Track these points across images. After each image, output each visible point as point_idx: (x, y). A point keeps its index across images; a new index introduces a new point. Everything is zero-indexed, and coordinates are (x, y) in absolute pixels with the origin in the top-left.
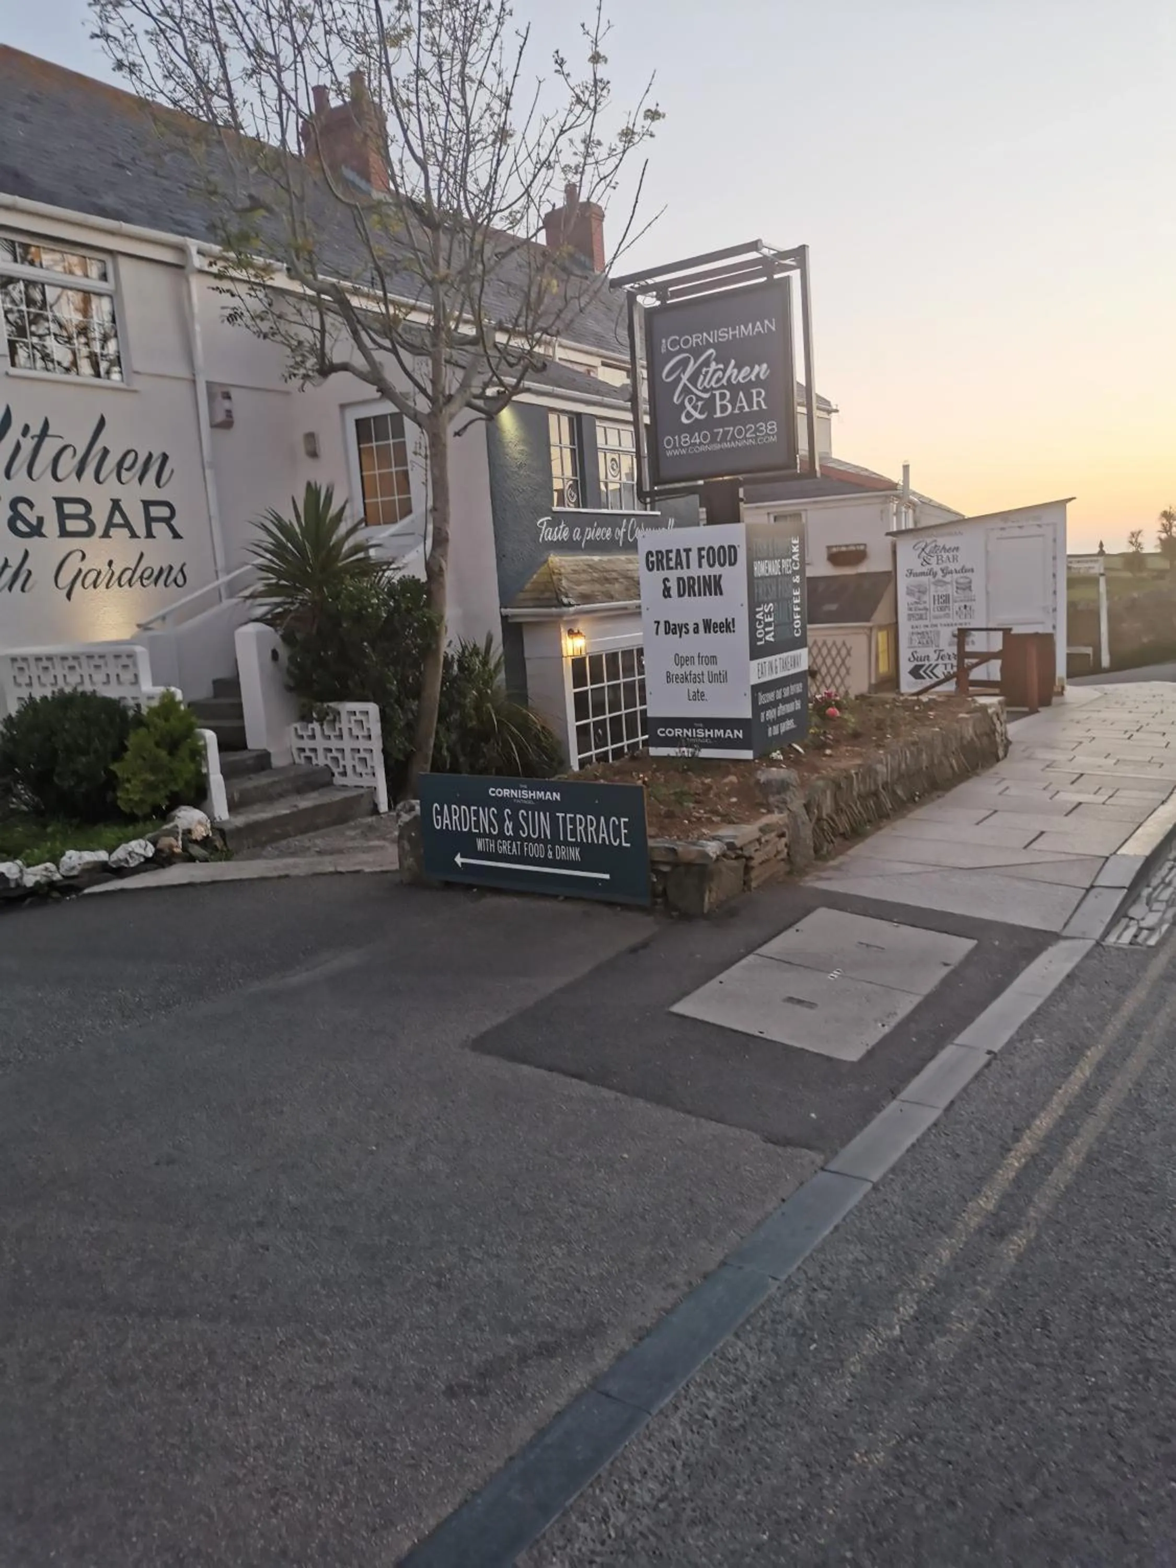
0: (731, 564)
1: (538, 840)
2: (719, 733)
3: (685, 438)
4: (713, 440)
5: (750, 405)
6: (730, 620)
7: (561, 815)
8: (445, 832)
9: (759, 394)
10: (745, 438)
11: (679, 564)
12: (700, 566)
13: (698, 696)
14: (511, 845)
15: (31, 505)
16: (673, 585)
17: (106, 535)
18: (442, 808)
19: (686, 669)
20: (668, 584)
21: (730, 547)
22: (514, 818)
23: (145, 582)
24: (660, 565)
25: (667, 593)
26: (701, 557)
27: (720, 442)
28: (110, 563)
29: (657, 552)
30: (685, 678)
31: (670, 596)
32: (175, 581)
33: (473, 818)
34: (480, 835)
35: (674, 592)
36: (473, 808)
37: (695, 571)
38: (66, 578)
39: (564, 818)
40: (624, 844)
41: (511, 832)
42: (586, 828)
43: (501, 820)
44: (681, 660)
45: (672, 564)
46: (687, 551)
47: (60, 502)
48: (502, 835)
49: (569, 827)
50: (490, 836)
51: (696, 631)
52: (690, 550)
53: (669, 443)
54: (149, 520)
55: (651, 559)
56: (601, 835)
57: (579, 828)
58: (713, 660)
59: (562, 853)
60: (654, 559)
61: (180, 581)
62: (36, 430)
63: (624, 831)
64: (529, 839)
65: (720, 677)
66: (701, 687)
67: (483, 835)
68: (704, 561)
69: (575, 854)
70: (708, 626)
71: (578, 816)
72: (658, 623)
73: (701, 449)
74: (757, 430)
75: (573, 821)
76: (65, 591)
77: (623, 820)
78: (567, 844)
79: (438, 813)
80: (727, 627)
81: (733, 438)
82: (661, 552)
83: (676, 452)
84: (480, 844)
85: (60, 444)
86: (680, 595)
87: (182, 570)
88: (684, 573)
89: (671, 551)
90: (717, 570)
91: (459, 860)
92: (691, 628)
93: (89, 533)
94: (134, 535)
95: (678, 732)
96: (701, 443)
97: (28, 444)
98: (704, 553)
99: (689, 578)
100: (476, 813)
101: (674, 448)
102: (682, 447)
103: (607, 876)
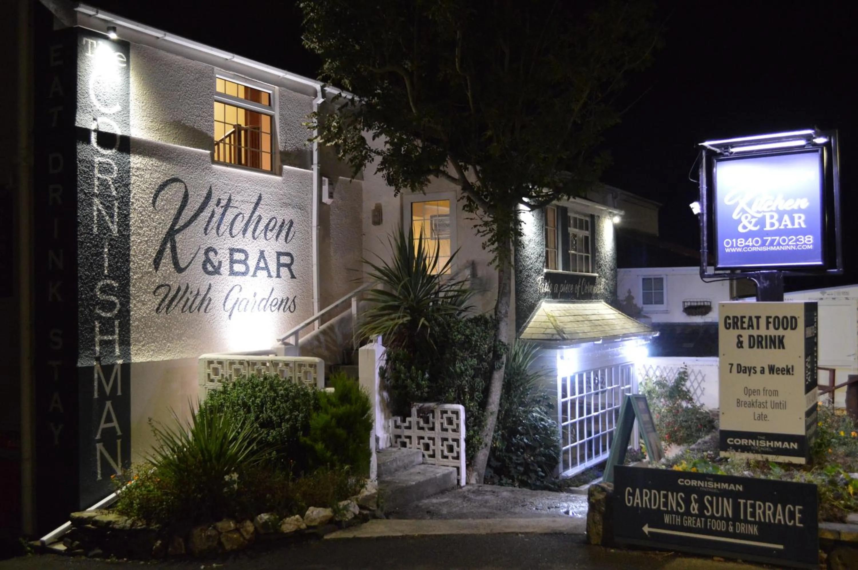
0: (792, 329)
1: (722, 518)
2: (779, 444)
3: (741, 241)
4: (763, 244)
5: (793, 224)
6: (790, 366)
7: (742, 501)
8: (635, 509)
9: (800, 218)
10: (788, 245)
11: (751, 326)
12: (768, 328)
13: (762, 417)
14: (696, 520)
15: (216, 253)
16: (745, 340)
17: (254, 275)
18: (634, 491)
19: (753, 398)
20: (741, 339)
21: (792, 318)
22: (700, 502)
23: (273, 308)
24: (735, 325)
25: (740, 345)
26: (768, 323)
27: (769, 246)
28: (255, 294)
29: (734, 317)
30: (752, 405)
31: (742, 347)
32: (289, 307)
33: (662, 500)
34: (667, 512)
35: (746, 344)
36: (662, 492)
37: (763, 331)
38: (229, 304)
39: (745, 505)
40: (798, 524)
41: (696, 512)
42: (764, 513)
43: (688, 502)
44: (748, 392)
45: (745, 325)
46: (758, 318)
47: (232, 251)
48: (688, 513)
49: (749, 510)
50: (677, 513)
51: (763, 372)
52: (760, 317)
53: (728, 243)
54: (280, 265)
55: (728, 321)
56: (777, 517)
57: (758, 511)
58: (775, 393)
59: (742, 528)
60: (731, 321)
61: (292, 309)
62: (224, 203)
63: (798, 515)
64: (713, 517)
65: (781, 406)
66: (765, 411)
67: (672, 512)
68: (771, 326)
69: (754, 530)
70: (772, 369)
71: (758, 503)
72: (732, 365)
73: (754, 249)
74: (797, 240)
75: (753, 506)
76: (228, 314)
77: (797, 507)
78: (746, 521)
79: (629, 494)
80: (788, 371)
81: (779, 244)
82: (737, 317)
83: (733, 250)
84: (667, 519)
85: (236, 211)
86: (750, 347)
87: (294, 301)
88: (755, 333)
89: (745, 317)
90: (781, 332)
91: (646, 529)
92: (758, 370)
93: (244, 274)
94: (270, 276)
95: (744, 442)
96: (753, 246)
97: (219, 211)
98: (771, 320)
99: (758, 336)
100: (666, 496)
101: (732, 247)
102: (737, 247)
103: (781, 547)
